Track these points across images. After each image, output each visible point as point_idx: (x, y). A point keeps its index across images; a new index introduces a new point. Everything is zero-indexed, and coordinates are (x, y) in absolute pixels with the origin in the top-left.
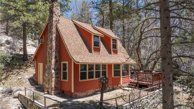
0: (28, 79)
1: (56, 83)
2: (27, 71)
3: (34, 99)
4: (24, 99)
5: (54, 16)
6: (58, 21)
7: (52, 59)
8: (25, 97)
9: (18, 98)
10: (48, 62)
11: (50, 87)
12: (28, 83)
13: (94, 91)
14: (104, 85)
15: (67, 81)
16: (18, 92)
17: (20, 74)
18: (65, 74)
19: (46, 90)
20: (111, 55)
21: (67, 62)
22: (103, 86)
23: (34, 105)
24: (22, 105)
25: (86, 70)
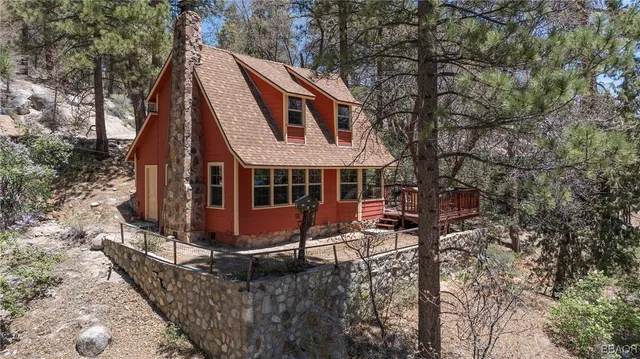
0: (118, 207)
1: (196, 214)
2: (111, 186)
3: (146, 248)
4: (119, 251)
5: (188, 47)
6: (197, 61)
7: (184, 156)
8: (120, 247)
9: (102, 250)
10: (174, 164)
11: (180, 222)
12: (118, 216)
13: (289, 234)
14: (308, 215)
15: (223, 208)
16: (100, 237)
17: (93, 193)
18: (217, 192)
19: (170, 231)
20: (333, 146)
21: (221, 164)
22: (305, 217)
23: (147, 263)
24: (115, 264)
25: (268, 182)
